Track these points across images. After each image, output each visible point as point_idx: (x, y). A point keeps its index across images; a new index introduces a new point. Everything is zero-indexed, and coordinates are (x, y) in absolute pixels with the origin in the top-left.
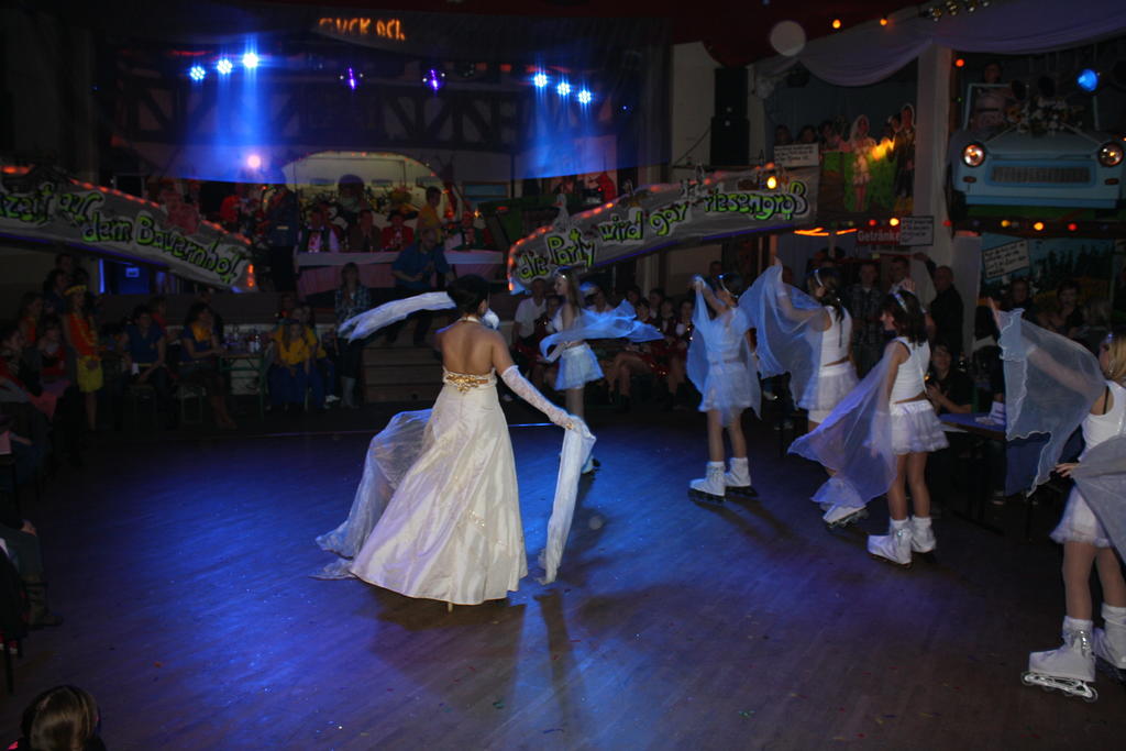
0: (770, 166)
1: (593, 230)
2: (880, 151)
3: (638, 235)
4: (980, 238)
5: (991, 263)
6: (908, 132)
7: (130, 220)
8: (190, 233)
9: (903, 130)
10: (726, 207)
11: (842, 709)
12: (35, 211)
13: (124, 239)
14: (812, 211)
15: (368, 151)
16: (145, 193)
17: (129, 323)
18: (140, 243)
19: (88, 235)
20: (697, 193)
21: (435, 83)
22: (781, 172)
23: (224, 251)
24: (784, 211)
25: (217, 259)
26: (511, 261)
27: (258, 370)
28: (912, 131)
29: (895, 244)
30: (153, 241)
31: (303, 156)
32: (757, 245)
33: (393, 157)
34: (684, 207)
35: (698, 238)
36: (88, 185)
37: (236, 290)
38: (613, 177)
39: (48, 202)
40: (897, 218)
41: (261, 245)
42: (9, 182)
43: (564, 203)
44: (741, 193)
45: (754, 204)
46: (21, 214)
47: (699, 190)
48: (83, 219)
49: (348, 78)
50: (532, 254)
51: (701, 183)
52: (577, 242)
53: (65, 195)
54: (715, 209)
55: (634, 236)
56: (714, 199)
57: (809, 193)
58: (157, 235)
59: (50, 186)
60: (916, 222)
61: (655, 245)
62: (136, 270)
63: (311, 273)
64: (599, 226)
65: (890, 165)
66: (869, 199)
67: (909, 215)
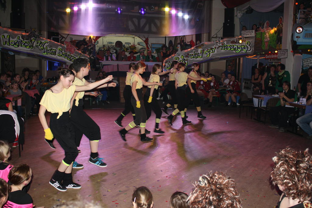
0: (240, 37)
2: (272, 31)
3: (201, 57)
4: (301, 55)
5: (305, 63)
6: (281, 25)
7: (56, 49)
8: (72, 53)
9: (279, 24)
10: (227, 49)
12: (30, 45)
13: (54, 54)
14: (252, 50)
15: (124, 34)
16: (60, 42)
18: (58, 56)
19: (44, 53)
20: (218, 45)
21: (143, 12)
22: (243, 38)
24: (244, 50)
26: (164, 64)
28: (282, 24)
29: (277, 58)
30: (62, 55)
31: (106, 35)
32: (237, 61)
33: (131, 36)
34: (214, 49)
35: (219, 58)
36: (44, 39)
38: (194, 40)
39: (33, 44)
41: (92, 58)
42: (23, 37)
43: (180, 47)
44: (231, 44)
45: (235, 48)
46: (26, 47)
47: (219, 44)
48: (43, 48)
49: (118, 11)
50: (170, 62)
51: (219, 42)
52: (183, 59)
53: (38, 41)
54: (224, 49)
55: (200, 57)
56: (223, 46)
57: (252, 44)
58: (63, 53)
59: (34, 39)
60: (282, 52)
61: (206, 60)
62: (57, 64)
63: (106, 66)
64: (189, 54)
65: (275, 35)
66: (269, 45)
67: (281, 49)
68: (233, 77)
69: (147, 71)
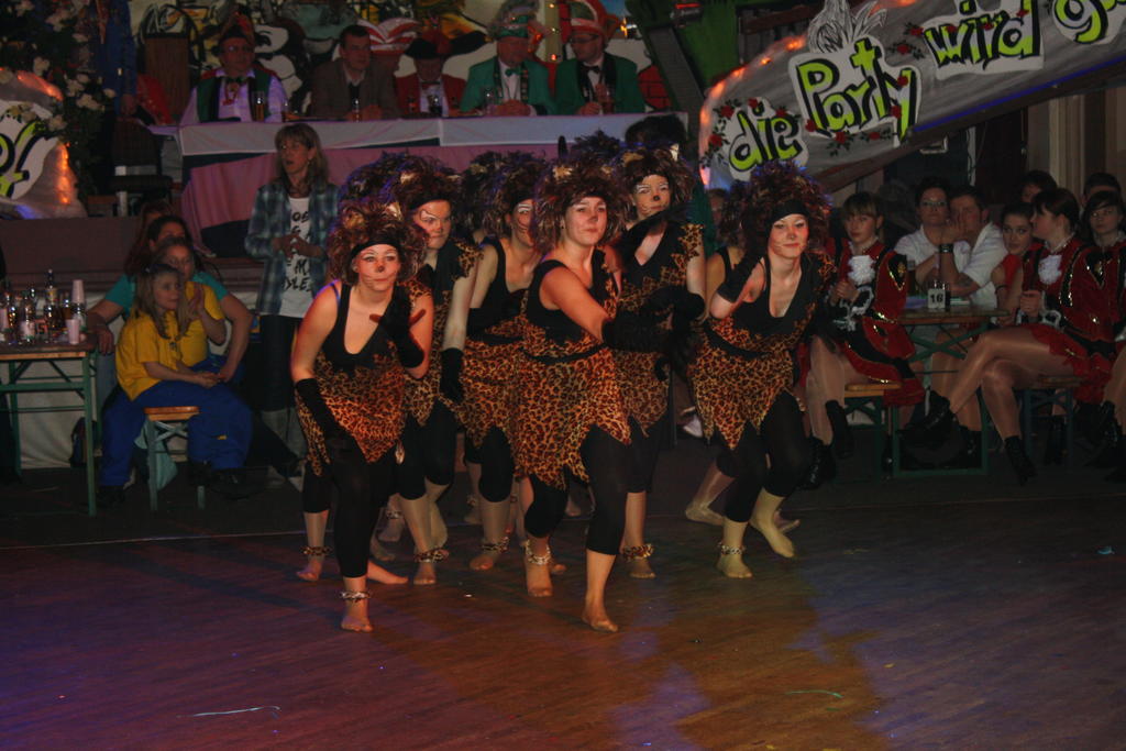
1: (911, 39)
3: (1026, 44)
26: (706, 130)
27: (79, 391)
37: (29, 211)
41: (86, 101)
50: (758, 109)
52: (871, 71)
55: (1016, 50)
61: (1071, 67)
63: (207, 169)
64: (926, 26)
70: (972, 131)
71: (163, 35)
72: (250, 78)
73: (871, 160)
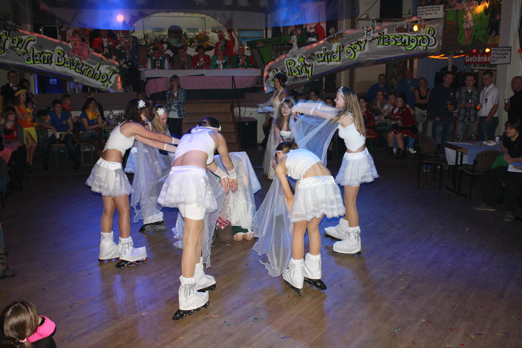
0: (414, 19)
1: (312, 56)
2: (480, 9)
3: (338, 58)
7: (51, 52)
8: (85, 59)
10: (389, 42)
11: (451, 329)
13: (48, 63)
14: (439, 44)
15: (185, 12)
16: (59, 37)
17: (52, 110)
18: (56, 65)
19: (28, 60)
20: (372, 35)
22: (421, 22)
23: (104, 69)
24: (422, 44)
25: (100, 73)
26: (265, 74)
29: (488, 63)
30: (64, 64)
31: (148, 15)
32: (406, 65)
33: (199, 15)
34: (364, 43)
35: (373, 60)
36: (26, 32)
37: (112, 91)
38: (324, 25)
39: (5, 42)
40: (489, 48)
41: (124, 66)
43: (296, 41)
44: (396, 34)
45: (405, 41)
47: (374, 33)
48: (25, 51)
50: (277, 70)
51: (374, 29)
52: (303, 63)
53: (15, 38)
54: (382, 44)
55: (334, 60)
56: (382, 38)
57: (437, 34)
58: (67, 60)
59: (6, 33)
60: (500, 50)
61: (346, 65)
62: (55, 80)
63: (152, 81)
64: (315, 53)
65: (486, 17)
66: (472, 37)
67: (497, 47)
68: (400, 99)
69: (234, 88)
70: (324, 78)
71: (140, 45)
72: (161, 60)
73: (302, 83)
